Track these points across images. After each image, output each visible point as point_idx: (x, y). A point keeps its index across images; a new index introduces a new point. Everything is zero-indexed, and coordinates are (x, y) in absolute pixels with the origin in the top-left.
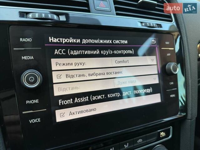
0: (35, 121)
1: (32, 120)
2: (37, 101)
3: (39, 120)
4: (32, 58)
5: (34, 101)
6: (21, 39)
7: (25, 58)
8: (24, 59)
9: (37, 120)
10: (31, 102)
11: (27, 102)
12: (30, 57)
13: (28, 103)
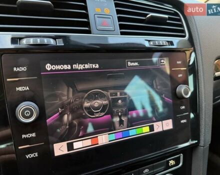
0: (32, 155)
1: (29, 155)
2: (34, 135)
3: (36, 154)
4: (28, 88)
5: (31, 135)
6: (15, 69)
7: (20, 89)
8: (18, 91)
9: (35, 155)
10: (27, 136)
11: (24, 136)
12: (25, 88)
13: (24, 138)
